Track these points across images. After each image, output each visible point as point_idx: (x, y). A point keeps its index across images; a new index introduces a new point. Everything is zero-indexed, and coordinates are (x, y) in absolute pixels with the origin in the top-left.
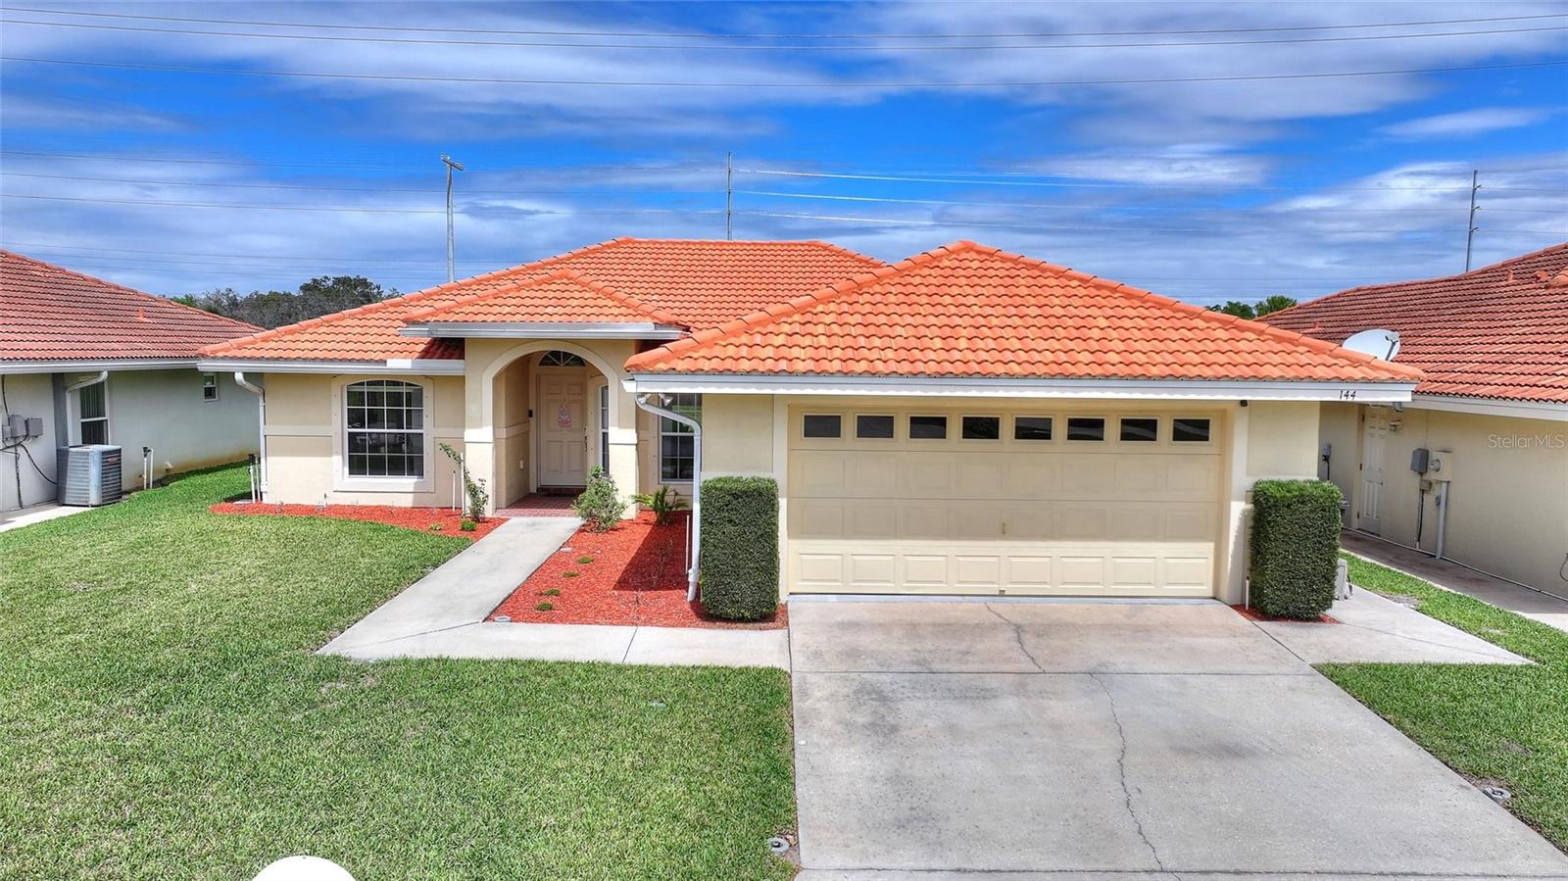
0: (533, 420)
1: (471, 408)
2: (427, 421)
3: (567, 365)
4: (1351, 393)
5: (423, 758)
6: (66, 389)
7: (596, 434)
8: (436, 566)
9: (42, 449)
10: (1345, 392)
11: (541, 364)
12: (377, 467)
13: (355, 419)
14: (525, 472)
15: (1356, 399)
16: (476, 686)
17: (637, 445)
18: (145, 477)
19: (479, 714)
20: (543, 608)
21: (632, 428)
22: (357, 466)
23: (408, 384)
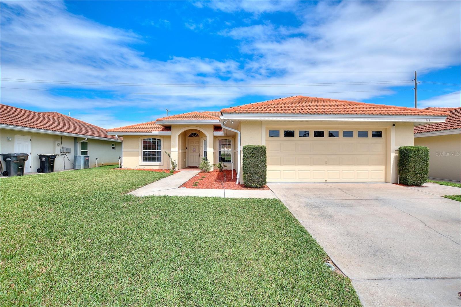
0: (187, 150)
1: (172, 143)
2: (162, 148)
3: (195, 136)
4: (429, 119)
5: (158, 227)
6: (77, 142)
7: (203, 152)
8: (164, 178)
9: (71, 156)
10: (427, 119)
11: (189, 136)
12: (149, 159)
13: (144, 148)
14: (185, 161)
15: (430, 121)
16: (177, 203)
17: (214, 152)
18: (96, 165)
19: (179, 212)
20: (195, 186)
21: (212, 148)
22: (145, 159)
23: (157, 139)
